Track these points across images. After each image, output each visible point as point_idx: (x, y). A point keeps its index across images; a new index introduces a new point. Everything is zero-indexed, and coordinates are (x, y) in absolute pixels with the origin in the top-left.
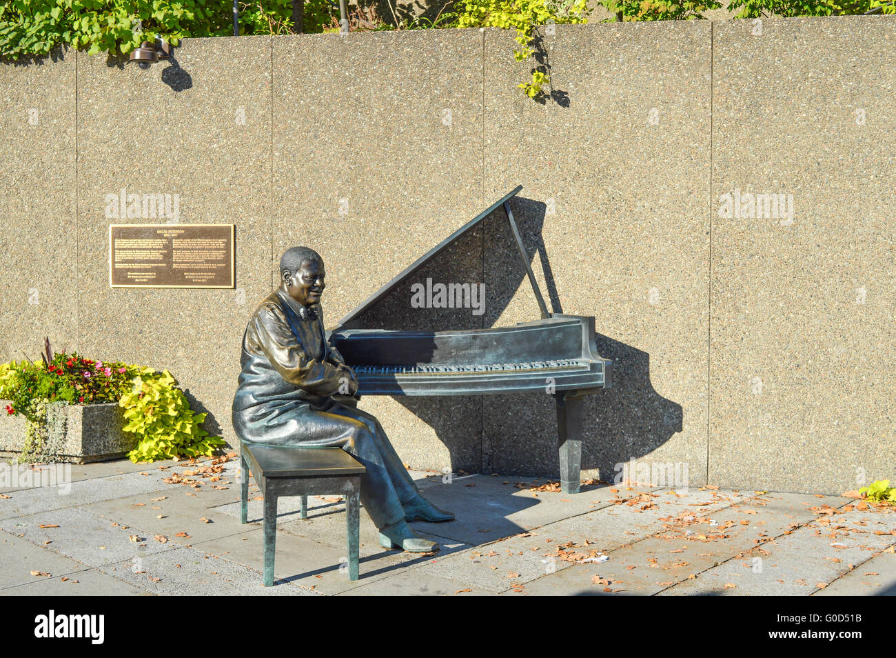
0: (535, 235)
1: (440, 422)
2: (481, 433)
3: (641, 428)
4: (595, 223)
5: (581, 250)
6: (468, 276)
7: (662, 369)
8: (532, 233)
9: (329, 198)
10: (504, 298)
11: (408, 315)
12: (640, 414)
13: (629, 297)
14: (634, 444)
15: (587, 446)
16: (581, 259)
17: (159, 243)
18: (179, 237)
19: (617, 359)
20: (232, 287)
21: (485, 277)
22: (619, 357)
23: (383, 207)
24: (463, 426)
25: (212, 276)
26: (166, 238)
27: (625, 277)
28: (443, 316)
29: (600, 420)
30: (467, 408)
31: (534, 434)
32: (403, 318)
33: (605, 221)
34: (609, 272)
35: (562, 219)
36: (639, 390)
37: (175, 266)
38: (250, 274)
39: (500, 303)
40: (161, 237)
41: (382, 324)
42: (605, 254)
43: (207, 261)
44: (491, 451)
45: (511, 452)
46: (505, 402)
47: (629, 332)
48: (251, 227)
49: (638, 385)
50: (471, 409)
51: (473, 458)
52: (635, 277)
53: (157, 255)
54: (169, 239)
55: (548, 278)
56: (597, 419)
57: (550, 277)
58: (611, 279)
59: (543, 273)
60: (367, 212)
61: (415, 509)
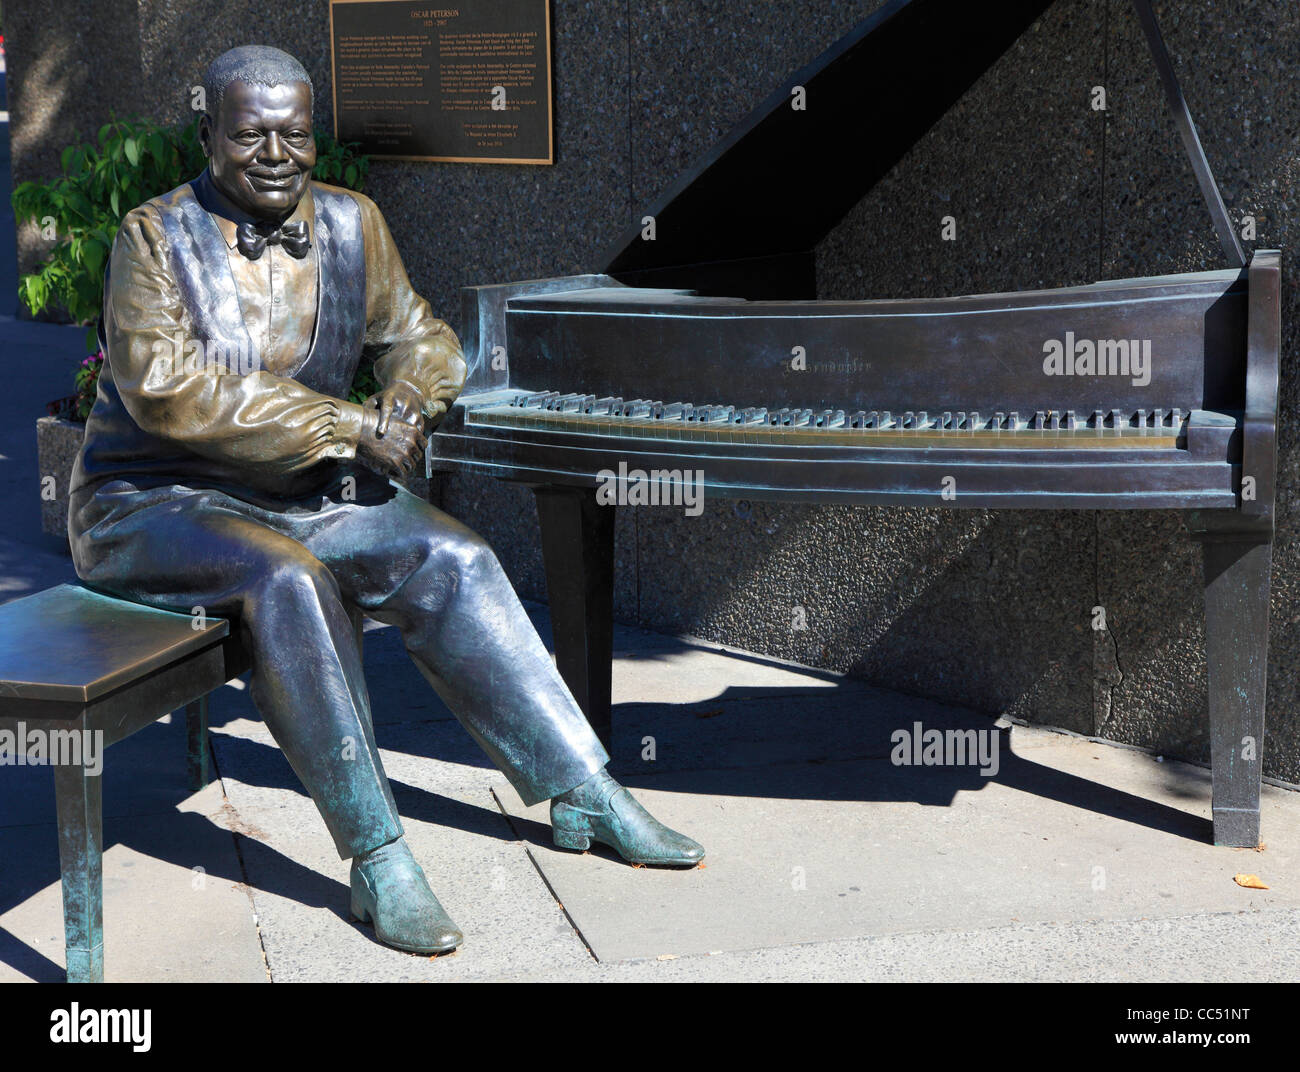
1: (993, 570)
6: (1066, 130)
10: (1155, 199)
11: (917, 248)
17: (415, 44)
18: (451, 27)
20: (549, 161)
21: (1108, 131)
24: (1048, 587)
25: (511, 132)
26: (426, 30)
28: (999, 253)
30: (1057, 535)
32: (907, 256)
37: (444, 105)
38: (587, 127)
39: (1145, 216)
44: (1116, 673)
45: (1168, 686)
46: (1155, 527)
50: (1067, 541)
51: (1072, 686)
54: (433, 32)
55: (1283, 133)
57: (1287, 132)
59: (1269, 118)
61: (585, 815)
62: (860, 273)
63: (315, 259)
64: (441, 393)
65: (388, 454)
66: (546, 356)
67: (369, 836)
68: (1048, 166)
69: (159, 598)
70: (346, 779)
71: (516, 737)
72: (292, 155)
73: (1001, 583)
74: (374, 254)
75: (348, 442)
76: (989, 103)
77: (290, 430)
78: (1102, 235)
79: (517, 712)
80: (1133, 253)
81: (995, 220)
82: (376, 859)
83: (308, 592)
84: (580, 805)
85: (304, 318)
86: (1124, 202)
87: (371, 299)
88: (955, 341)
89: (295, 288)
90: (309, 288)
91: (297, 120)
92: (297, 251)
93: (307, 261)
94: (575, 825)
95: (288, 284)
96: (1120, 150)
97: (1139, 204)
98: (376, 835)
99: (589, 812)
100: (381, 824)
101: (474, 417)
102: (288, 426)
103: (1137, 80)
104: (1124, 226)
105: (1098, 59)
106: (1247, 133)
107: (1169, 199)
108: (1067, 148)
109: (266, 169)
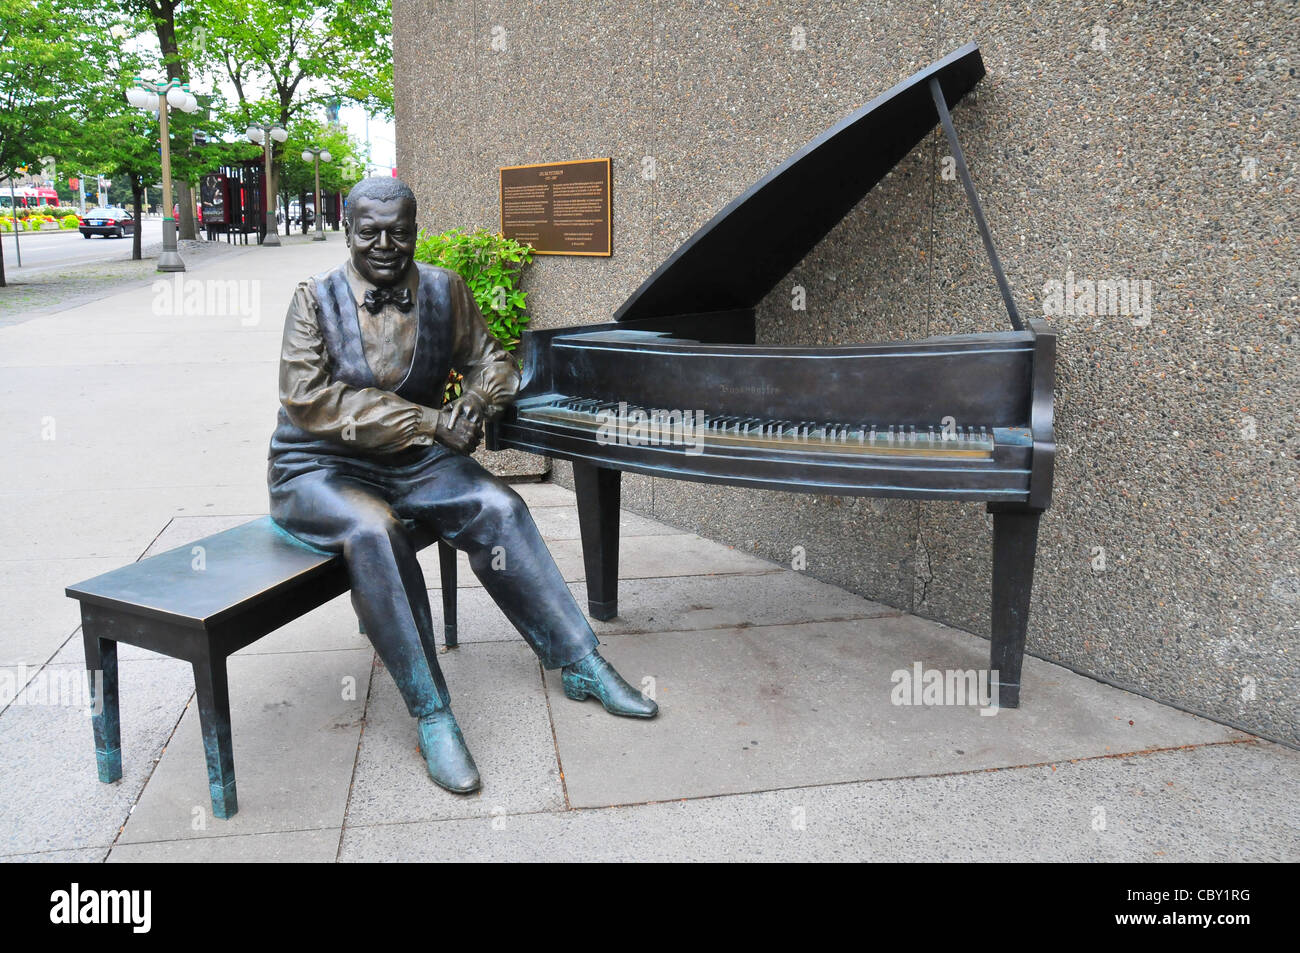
0: (1026, 153)
1: (855, 506)
2: (915, 538)
3: (1215, 595)
4: (1150, 118)
5: (1117, 183)
6: (907, 240)
7: (1277, 471)
8: (1020, 149)
9: (716, 105)
10: (964, 284)
12: (1214, 563)
13: (1215, 293)
14: (1196, 626)
15: (1098, 608)
16: (1114, 203)
17: (541, 190)
18: (560, 180)
19: (1176, 434)
21: (935, 240)
22: (1181, 430)
23: (786, 114)
25: (588, 236)
26: (548, 182)
27: (1211, 245)
28: (865, 313)
29: (1128, 556)
33: (1174, 113)
34: (1174, 233)
35: (1080, 115)
36: (1218, 510)
37: (556, 223)
38: (629, 235)
39: (957, 295)
40: (542, 180)
42: (1168, 191)
43: (586, 216)
44: (928, 575)
45: (961, 586)
47: (1208, 375)
48: (630, 160)
49: (1216, 498)
51: (900, 580)
52: (1233, 245)
53: (538, 208)
54: (550, 183)
55: (1046, 245)
56: (1123, 557)
57: (1049, 244)
58: (1177, 249)
59: (1037, 235)
60: (764, 126)
62: (781, 323)
63: (416, 314)
64: (498, 401)
66: (575, 374)
67: (424, 706)
68: (896, 261)
71: (539, 628)
72: (396, 246)
73: (861, 514)
75: (428, 435)
76: (860, 222)
77: (387, 427)
78: (929, 305)
79: (539, 612)
80: (949, 318)
81: (863, 293)
82: (429, 722)
83: (385, 542)
84: (580, 673)
85: (405, 352)
86: (943, 284)
88: (835, 375)
89: (400, 333)
90: (410, 332)
91: (399, 223)
92: (405, 309)
93: (410, 315)
94: (576, 685)
95: (396, 329)
96: (942, 252)
97: (953, 285)
98: (428, 706)
99: (586, 678)
101: (523, 415)
102: (385, 424)
103: (953, 210)
104: (943, 300)
105: (928, 196)
106: (1023, 244)
107: (972, 284)
108: (908, 250)
109: (377, 254)
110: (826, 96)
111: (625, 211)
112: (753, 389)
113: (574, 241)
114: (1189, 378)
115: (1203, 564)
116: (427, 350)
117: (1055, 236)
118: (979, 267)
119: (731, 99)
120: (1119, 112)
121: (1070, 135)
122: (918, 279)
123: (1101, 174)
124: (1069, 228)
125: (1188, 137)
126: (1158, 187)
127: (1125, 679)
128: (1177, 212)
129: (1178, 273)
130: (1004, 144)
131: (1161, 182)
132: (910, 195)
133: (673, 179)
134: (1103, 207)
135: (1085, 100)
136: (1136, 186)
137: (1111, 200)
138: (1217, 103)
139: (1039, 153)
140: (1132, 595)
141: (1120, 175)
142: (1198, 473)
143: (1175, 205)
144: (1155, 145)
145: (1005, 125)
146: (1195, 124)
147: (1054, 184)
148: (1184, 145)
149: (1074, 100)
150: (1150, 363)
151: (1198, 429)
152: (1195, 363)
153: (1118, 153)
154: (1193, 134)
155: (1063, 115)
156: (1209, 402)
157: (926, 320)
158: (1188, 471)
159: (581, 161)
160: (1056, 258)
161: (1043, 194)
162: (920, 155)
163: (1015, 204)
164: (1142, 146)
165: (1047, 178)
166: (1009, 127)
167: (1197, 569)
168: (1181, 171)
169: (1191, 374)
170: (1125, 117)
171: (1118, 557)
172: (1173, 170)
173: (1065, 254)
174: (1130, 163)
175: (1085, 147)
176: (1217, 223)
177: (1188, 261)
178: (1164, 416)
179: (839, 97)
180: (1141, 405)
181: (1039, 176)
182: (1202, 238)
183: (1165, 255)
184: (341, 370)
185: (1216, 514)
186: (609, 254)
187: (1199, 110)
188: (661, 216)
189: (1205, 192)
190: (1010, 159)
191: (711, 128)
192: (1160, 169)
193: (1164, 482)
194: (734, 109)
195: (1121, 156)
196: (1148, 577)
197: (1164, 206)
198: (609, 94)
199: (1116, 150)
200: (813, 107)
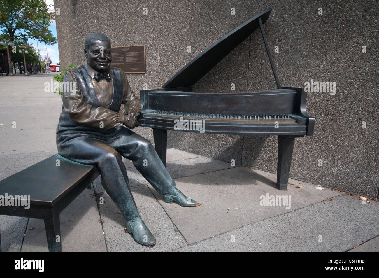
0: (279, 41)
1: (224, 138)
2: (242, 146)
3: (333, 157)
4: (319, 30)
5: (307, 49)
6: (241, 66)
7: (353, 124)
8: (277, 40)
9: (180, 29)
10: (258, 78)
12: (333, 148)
13: (336, 78)
15: (298, 162)
17: (121, 54)
18: (128, 51)
19: (323, 115)
21: (250, 66)
22: (324, 114)
23: (203, 32)
25: (138, 67)
26: (123, 52)
27: (335, 65)
28: (227, 87)
29: (307, 148)
31: (269, 150)
33: (326, 29)
34: (324, 62)
35: (297, 30)
37: (127, 64)
38: (151, 67)
39: (256, 81)
40: (121, 51)
41: (201, 90)
42: (323, 50)
43: (137, 62)
44: (246, 155)
47: (333, 100)
48: (151, 45)
49: (334, 131)
51: (238, 157)
52: (342, 64)
53: (121, 59)
54: (125, 52)
55: (284, 66)
56: (306, 148)
57: (285, 66)
58: (325, 66)
59: (282, 64)
60: (196, 35)
61: (172, 197)
63: (112, 82)
64: (139, 111)
65: (130, 125)
66: (157, 103)
67: (131, 216)
68: (237, 72)
69: (77, 160)
70: (125, 203)
72: (107, 58)
74: (124, 82)
75: (121, 122)
76: (226, 62)
77: (108, 120)
78: (247, 84)
79: (158, 177)
80: (253, 87)
81: (226, 82)
82: (133, 221)
83: (115, 160)
84: (171, 195)
85: (110, 95)
86: (252, 78)
87: (124, 91)
88: (244, 101)
89: (107, 89)
90: (111, 88)
91: (107, 50)
92: (109, 80)
93: (110, 83)
95: (106, 87)
96: (252, 69)
97: (255, 78)
98: (133, 215)
99: (173, 196)
100: (134, 213)
101: (145, 116)
103: (255, 58)
104: (252, 82)
105: (248, 54)
106: (277, 66)
107: (261, 78)
108: (241, 69)
109: (100, 60)
110: (216, 26)
111: (150, 60)
112: (219, 106)
113: (133, 69)
114: (327, 101)
115: (330, 149)
116: (117, 94)
117: (287, 64)
118: (263, 73)
119: (185, 27)
120: (309, 29)
121: (293, 36)
122: (244, 77)
123: (302, 46)
124: (292, 61)
125: (330, 35)
126: (320, 49)
127: (306, 180)
128: (326, 56)
129: (325, 73)
130: (272, 39)
131: (321, 48)
132: (242, 54)
133: (166, 51)
134: (302, 55)
135: (299, 26)
136: (313, 49)
137: (305, 53)
138: (340, 25)
139: (283, 41)
140: (308, 157)
141: (308, 46)
142: (329, 125)
143: (325, 54)
144: (320, 38)
145: (273, 34)
146: (332, 31)
147: (288, 50)
148: (329, 37)
149: (295, 26)
150: (315, 97)
151: (329, 114)
152: (329, 96)
153: (308, 40)
154: (332, 34)
155: (291, 30)
156: (333, 106)
157: (246, 88)
158: (326, 125)
159: (135, 46)
160: (287, 70)
161: (284, 52)
162: (246, 43)
163: (275, 56)
164: (316, 38)
165: (285, 48)
166: (274, 34)
167: (328, 150)
168: (328, 45)
169: (328, 99)
170: (311, 30)
171: (304, 148)
172: (325, 44)
173: (290, 69)
174: (312, 43)
175: (298, 39)
176: (338, 58)
177: (328, 69)
178: (319, 110)
179: (220, 27)
180: (312, 108)
181: (283, 47)
182: (333, 63)
183: (321, 68)
184: (89, 101)
185: (334, 136)
186: (145, 72)
187: (334, 27)
188: (162, 61)
189: (335, 50)
190: (274, 43)
191: (178, 36)
192: (321, 44)
193: (319, 128)
194: (186, 30)
195: (309, 41)
196: (313, 153)
197: (322, 55)
198: (143, 26)
199: (307, 39)
200: (212, 29)
